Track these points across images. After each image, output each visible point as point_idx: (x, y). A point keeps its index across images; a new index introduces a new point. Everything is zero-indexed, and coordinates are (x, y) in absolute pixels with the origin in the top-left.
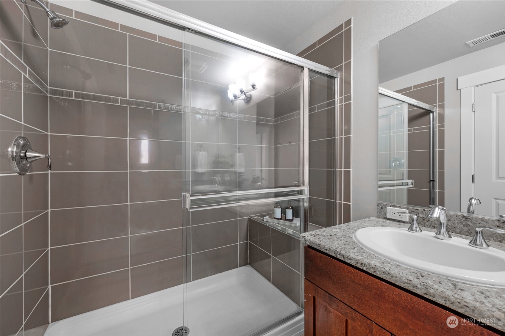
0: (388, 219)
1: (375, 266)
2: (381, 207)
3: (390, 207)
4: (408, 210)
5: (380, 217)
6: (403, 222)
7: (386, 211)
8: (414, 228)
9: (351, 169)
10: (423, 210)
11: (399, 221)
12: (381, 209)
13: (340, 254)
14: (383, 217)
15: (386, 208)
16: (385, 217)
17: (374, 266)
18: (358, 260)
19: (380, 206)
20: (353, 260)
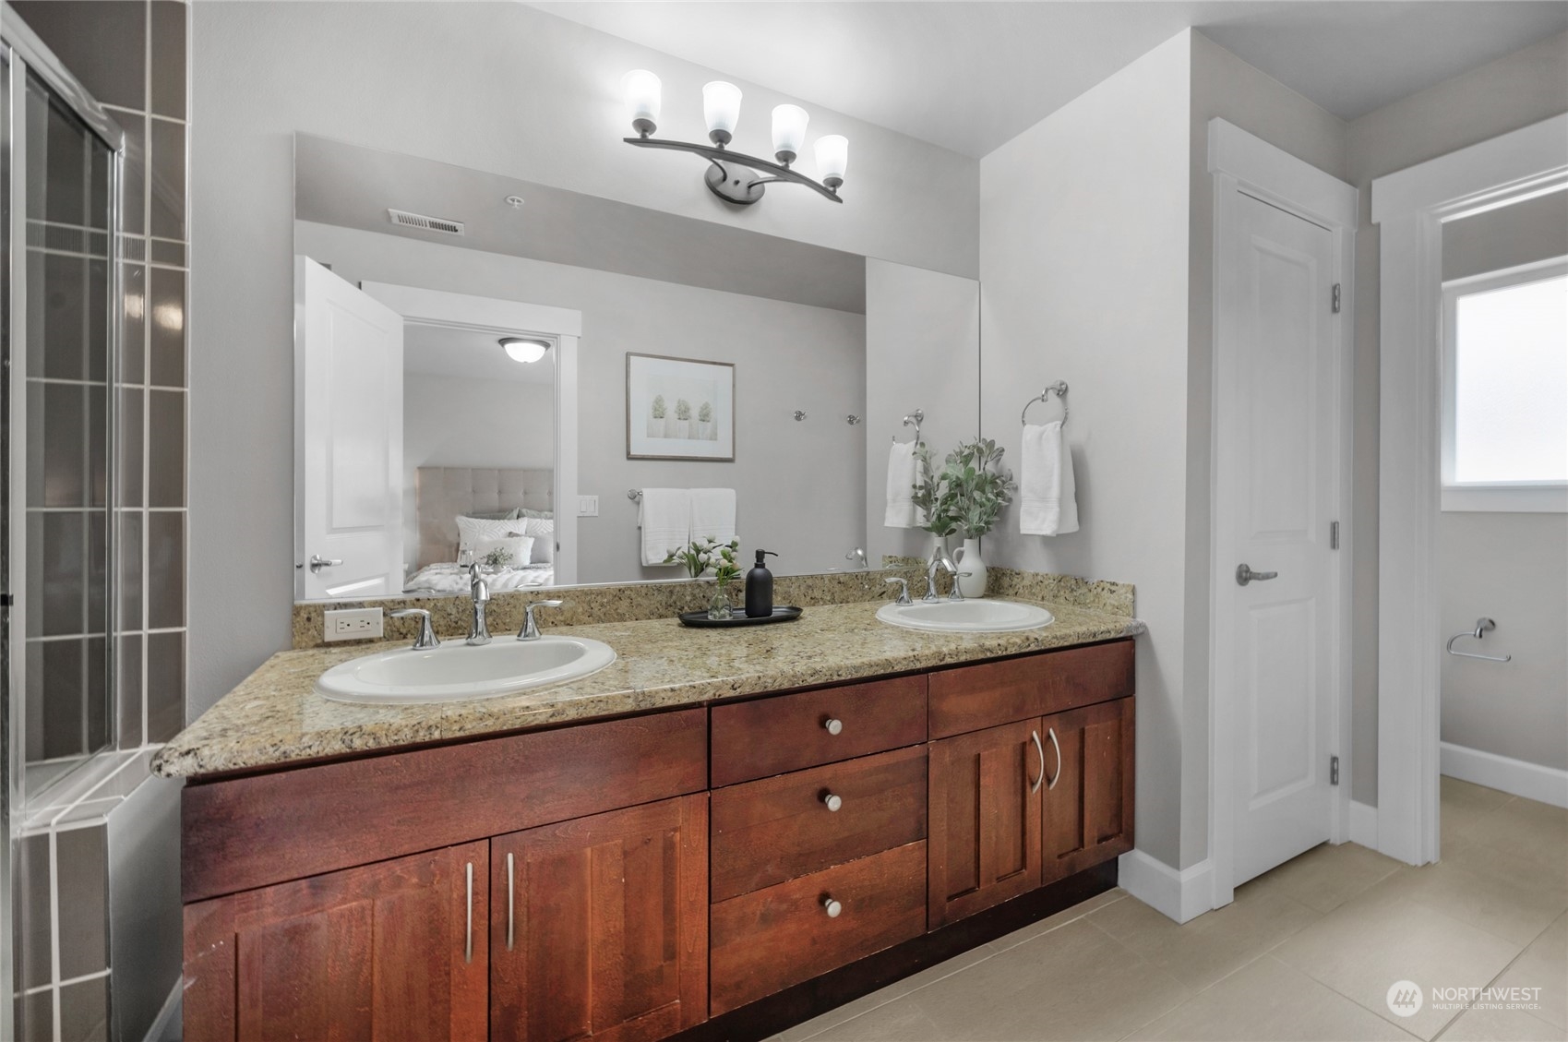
0: (329, 645)
1: (460, 716)
2: (306, 616)
3: (335, 609)
4: (381, 609)
5: (304, 644)
6: (371, 641)
7: (323, 624)
8: (426, 639)
9: (184, 509)
10: (415, 602)
11: (358, 642)
12: (307, 623)
13: (364, 734)
14: (312, 644)
15: (323, 615)
16: (319, 641)
17: (457, 718)
18: (419, 723)
19: (302, 614)
20: (406, 729)
